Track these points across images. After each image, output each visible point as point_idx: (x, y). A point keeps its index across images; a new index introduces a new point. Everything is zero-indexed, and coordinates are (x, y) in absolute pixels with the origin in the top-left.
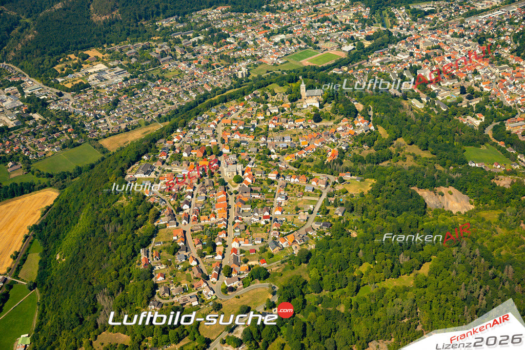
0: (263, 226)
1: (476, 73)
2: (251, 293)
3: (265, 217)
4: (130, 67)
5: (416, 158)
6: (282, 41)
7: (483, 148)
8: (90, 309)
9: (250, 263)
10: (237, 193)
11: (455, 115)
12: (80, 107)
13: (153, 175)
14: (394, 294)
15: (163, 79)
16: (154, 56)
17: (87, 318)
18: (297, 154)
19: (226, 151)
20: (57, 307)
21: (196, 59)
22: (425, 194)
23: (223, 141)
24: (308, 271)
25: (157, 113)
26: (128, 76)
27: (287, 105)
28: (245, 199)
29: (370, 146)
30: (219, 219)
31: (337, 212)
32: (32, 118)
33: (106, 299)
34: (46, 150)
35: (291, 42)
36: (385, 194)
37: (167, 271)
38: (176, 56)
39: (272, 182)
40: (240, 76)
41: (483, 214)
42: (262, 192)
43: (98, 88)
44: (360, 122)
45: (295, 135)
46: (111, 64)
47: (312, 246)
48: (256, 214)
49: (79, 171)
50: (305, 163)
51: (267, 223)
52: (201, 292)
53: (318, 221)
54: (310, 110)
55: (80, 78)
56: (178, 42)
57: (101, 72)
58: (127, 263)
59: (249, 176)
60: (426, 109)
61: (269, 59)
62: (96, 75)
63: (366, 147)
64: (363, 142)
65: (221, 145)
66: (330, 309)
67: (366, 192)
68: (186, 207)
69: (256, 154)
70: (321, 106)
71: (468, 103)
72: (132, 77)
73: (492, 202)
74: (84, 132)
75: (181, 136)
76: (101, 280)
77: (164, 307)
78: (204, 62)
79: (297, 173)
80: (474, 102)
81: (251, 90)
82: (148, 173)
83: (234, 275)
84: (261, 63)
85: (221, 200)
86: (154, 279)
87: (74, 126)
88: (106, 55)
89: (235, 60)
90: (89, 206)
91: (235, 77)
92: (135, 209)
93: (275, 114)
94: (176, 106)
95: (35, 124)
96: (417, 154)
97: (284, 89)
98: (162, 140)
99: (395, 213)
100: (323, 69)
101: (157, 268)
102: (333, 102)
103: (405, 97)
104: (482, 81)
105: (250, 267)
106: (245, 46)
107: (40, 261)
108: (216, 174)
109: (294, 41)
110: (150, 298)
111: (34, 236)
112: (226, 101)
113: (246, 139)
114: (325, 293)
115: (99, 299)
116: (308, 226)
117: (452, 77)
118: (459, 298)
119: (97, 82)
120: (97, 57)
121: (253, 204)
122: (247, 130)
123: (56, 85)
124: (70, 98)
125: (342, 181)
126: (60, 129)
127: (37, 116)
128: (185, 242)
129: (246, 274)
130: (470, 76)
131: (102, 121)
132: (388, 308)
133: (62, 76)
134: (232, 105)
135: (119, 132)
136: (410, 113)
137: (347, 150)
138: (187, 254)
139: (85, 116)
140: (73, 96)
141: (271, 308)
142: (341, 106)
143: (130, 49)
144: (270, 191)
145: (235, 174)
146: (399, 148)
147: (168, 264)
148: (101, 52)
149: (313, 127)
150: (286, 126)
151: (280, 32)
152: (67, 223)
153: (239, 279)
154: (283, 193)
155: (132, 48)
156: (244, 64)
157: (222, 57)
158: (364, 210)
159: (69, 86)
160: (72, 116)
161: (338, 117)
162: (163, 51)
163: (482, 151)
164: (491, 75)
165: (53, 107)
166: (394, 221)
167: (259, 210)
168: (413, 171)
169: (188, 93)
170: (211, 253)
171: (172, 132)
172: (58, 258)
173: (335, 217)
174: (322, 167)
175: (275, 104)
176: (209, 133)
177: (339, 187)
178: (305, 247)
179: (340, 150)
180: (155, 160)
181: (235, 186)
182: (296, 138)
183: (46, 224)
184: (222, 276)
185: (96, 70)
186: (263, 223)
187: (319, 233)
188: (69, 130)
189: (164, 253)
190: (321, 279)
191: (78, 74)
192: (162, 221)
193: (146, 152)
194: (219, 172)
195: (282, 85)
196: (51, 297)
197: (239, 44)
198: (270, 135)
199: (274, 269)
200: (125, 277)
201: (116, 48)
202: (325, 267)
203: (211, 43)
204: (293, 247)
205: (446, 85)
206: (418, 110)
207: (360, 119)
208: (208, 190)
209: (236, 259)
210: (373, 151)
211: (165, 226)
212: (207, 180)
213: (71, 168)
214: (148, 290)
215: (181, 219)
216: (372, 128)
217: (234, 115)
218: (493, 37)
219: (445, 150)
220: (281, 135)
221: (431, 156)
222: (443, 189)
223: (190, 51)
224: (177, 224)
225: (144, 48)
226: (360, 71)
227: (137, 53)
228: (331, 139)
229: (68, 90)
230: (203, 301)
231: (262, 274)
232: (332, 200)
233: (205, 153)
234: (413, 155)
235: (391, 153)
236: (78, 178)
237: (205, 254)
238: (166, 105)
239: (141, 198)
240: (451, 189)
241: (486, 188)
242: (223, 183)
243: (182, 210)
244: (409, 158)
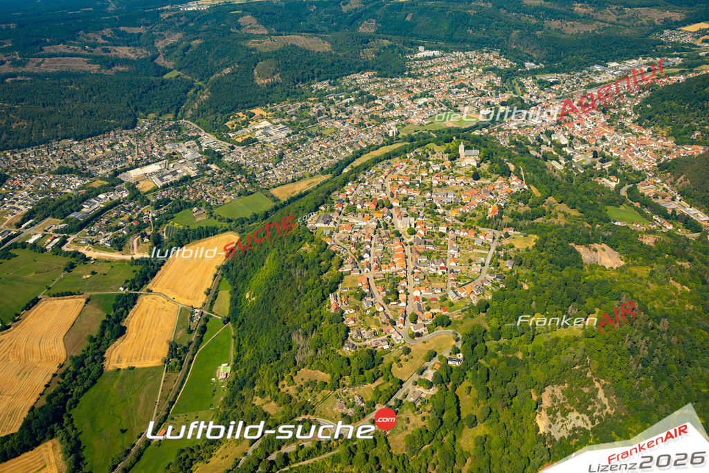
0: (441, 276)
1: (604, 139)
2: (436, 338)
3: (441, 268)
4: (291, 124)
5: (566, 216)
6: (425, 104)
7: (622, 208)
8: (286, 346)
9: (432, 311)
10: (411, 244)
11: (592, 176)
12: (250, 159)
13: (331, 224)
14: (566, 343)
15: (321, 135)
16: (312, 115)
17: (284, 355)
18: (461, 209)
19: (395, 204)
20: (253, 342)
21: (349, 118)
22: (581, 249)
23: (392, 195)
24: (487, 320)
25: (319, 167)
26: (291, 132)
27: (447, 163)
28: (421, 251)
29: (526, 203)
30: (398, 268)
31: (508, 266)
32: (209, 169)
33: (301, 338)
34: (224, 197)
35: (433, 105)
36: (548, 250)
37: (357, 315)
38: (331, 114)
39: (443, 235)
40: (391, 135)
41: (634, 269)
42: (435, 244)
43: (265, 142)
44: (514, 180)
45: (457, 191)
46: (274, 121)
47: (489, 297)
48: (433, 265)
49: (255, 217)
50: (469, 218)
51: (443, 273)
52: (390, 337)
53: (491, 273)
54: (468, 168)
55: (248, 134)
56: (332, 102)
57: (266, 128)
58: (318, 306)
59: (422, 229)
60: (566, 170)
61: (416, 120)
62: (262, 131)
63: (521, 204)
64: (519, 200)
65: (390, 199)
66: (510, 356)
67: (530, 247)
68: (366, 256)
69: (424, 208)
70: (478, 166)
71: (601, 166)
72: (293, 133)
73: (641, 258)
74: (256, 182)
75: (353, 189)
76: (295, 320)
77: (358, 349)
78: (357, 121)
79: (465, 227)
80: (607, 166)
81: (412, 149)
82: (327, 222)
83: (419, 321)
84: (408, 123)
85: (398, 250)
86: (345, 322)
87: (246, 176)
88: (270, 113)
89: (384, 120)
90: (275, 251)
91: (387, 135)
92: (319, 256)
93: (437, 172)
94: (335, 160)
95: (213, 174)
96: (567, 213)
97: (443, 148)
98: (336, 193)
99: (559, 267)
100: (466, 130)
101: (346, 312)
102: (489, 162)
103: (545, 159)
104: (610, 146)
105: (434, 314)
106: (392, 107)
107: (231, 299)
108: (390, 226)
109: (436, 104)
110: (344, 340)
111: (222, 275)
112: (390, 158)
113: (413, 194)
114: (502, 341)
115: (294, 338)
116: (482, 278)
117: (584, 142)
118: (624, 348)
119: (263, 137)
120: (262, 115)
121: (429, 254)
122: (413, 185)
123: (228, 139)
124: (241, 151)
125: (507, 236)
126: (235, 179)
127: (214, 167)
128: (370, 289)
129: (430, 322)
130: (599, 142)
131: (271, 172)
132: (562, 357)
133: (233, 131)
134: (396, 161)
135: (287, 183)
136: (556, 174)
137: (505, 206)
138: (372, 300)
139: (256, 168)
140: (244, 149)
141: (456, 354)
142: (497, 166)
143: (290, 108)
144: (442, 243)
145: (408, 226)
146: (550, 206)
147: (357, 308)
148: (265, 110)
149: (472, 184)
150: (448, 183)
151: (422, 96)
152: (253, 265)
153: (425, 326)
154: (455, 245)
155: (293, 107)
156: (393, 123)
157: (372, 117)
158: (532, 263)
159: (239, 140)
160: (244, 167)
161: (494, 176)
162: (320, 111)
163: (622, 211)
164: (618, 142)
165: (227, 159)
166: (561, 275)
167: (436, 260)
168: (569, 229)
169: (345, 149)
170: (395, 300)
171: (344, 185)
172: (247, 296)
173: (505, 269)
174: (486, 223)
175: (437, 162)
176: (379, 187)
177: (506, 242)
178: (482, 297)
179: (499, 207)
180: (332, 210)
181: (409, 238)
182: (458, 194)
183: (233, 265)
184: (408, 322)
185: (262, 126)
186: (440, 273)
187: (493, 285)
188: (243, 180)
189: (352, 299)
190: (500, 328)
191: (246, 130)
192: (347, 268)
193: (323, 203)
194: (393, 224)
195: (439, 145)
196: (245, 331)
197: (386, 105)
198: (434, 190)
199: (455, 317)
200: (317, 319)
201: (278, 107)
202: (503, 317)
203: (361, 104)
204: (472, 297)
205: (579, 148)
206: (559, 171)
207: (514, 178)
208: (385, 241)
209: (419, 306)
210: (527, 208)
211: (349, 273)
212: (382, 230)
213: (248, 214)
214: (342, 333)
215: (363, 267)
216: (526, 187)
217: (399, 171)
218: (614, 108)
219: (591, 209)
220: (444, 191)
221: (579, 214)
222: (596, 246)
223: (343, 110)
224: (360, 272)
225: (302, 108)
226: (501, 133)
227: (296, 112)
228: (490, 196)
229: (238, 144)
230: (393, 345)
231: (445, 322)
232: (502, 253)
233: (377, 206)
234: (564, 212)
235: (545, 211)
236: (254, 224)
237: (389, 301)
238: (326, 159)
239: (323, 246)
240: (604, 246)
241: (635, 246)
242: (398, 234)
243: (363, 259)
244: (560, 216)
